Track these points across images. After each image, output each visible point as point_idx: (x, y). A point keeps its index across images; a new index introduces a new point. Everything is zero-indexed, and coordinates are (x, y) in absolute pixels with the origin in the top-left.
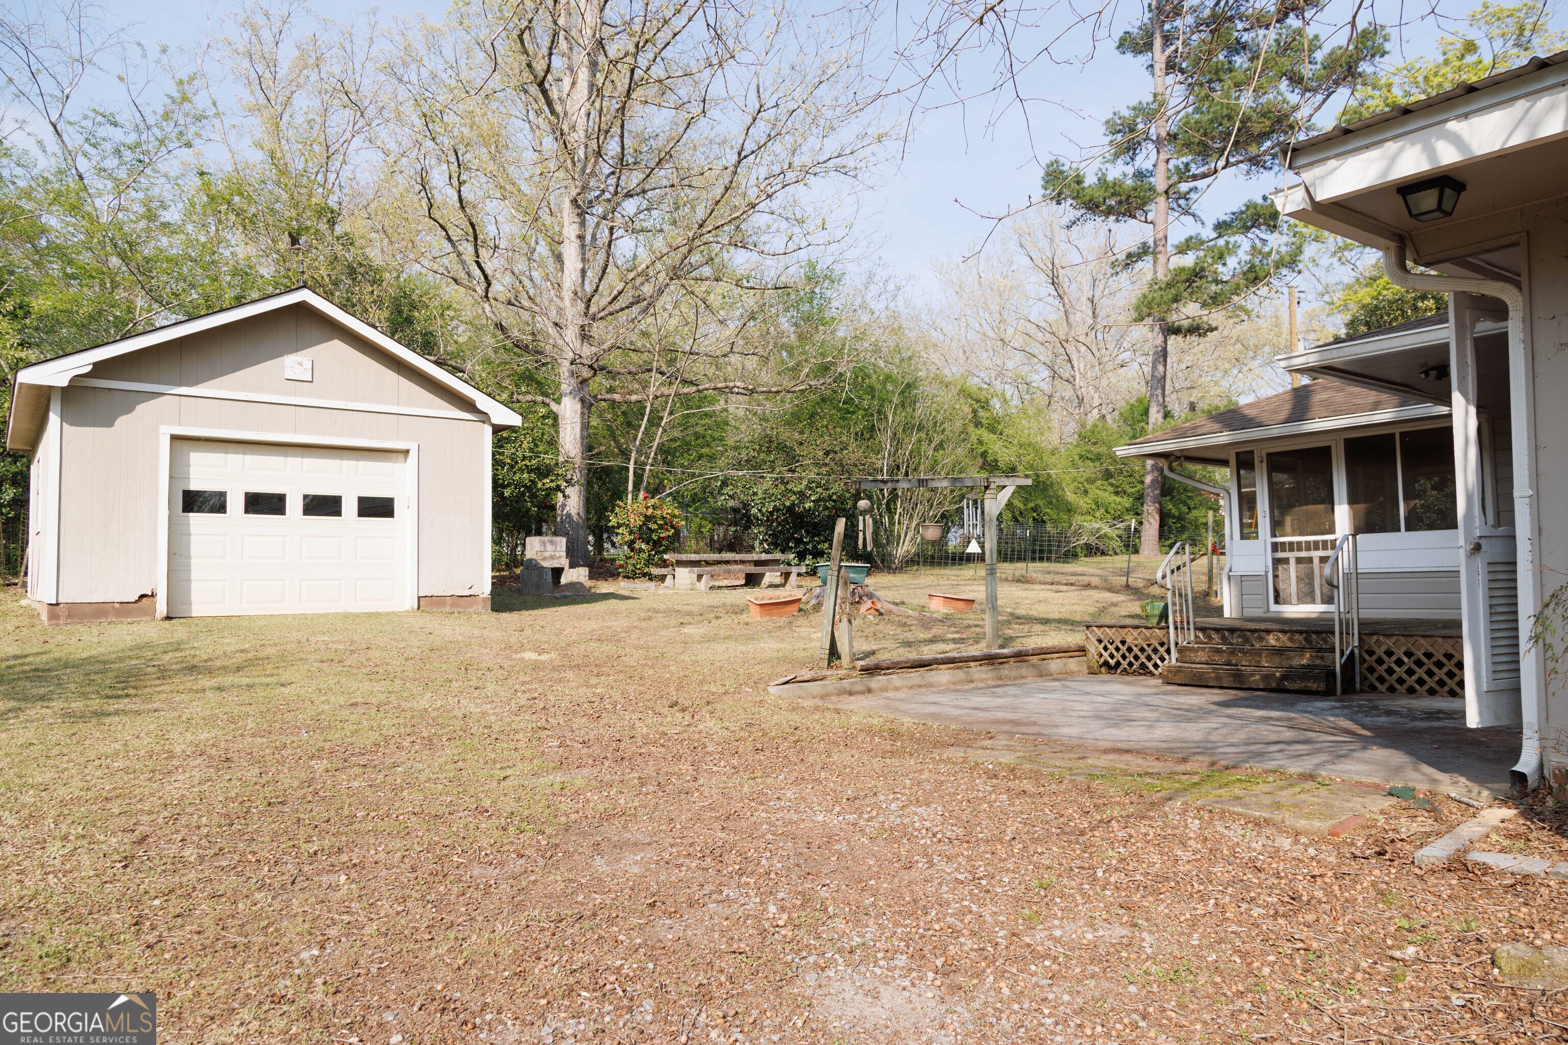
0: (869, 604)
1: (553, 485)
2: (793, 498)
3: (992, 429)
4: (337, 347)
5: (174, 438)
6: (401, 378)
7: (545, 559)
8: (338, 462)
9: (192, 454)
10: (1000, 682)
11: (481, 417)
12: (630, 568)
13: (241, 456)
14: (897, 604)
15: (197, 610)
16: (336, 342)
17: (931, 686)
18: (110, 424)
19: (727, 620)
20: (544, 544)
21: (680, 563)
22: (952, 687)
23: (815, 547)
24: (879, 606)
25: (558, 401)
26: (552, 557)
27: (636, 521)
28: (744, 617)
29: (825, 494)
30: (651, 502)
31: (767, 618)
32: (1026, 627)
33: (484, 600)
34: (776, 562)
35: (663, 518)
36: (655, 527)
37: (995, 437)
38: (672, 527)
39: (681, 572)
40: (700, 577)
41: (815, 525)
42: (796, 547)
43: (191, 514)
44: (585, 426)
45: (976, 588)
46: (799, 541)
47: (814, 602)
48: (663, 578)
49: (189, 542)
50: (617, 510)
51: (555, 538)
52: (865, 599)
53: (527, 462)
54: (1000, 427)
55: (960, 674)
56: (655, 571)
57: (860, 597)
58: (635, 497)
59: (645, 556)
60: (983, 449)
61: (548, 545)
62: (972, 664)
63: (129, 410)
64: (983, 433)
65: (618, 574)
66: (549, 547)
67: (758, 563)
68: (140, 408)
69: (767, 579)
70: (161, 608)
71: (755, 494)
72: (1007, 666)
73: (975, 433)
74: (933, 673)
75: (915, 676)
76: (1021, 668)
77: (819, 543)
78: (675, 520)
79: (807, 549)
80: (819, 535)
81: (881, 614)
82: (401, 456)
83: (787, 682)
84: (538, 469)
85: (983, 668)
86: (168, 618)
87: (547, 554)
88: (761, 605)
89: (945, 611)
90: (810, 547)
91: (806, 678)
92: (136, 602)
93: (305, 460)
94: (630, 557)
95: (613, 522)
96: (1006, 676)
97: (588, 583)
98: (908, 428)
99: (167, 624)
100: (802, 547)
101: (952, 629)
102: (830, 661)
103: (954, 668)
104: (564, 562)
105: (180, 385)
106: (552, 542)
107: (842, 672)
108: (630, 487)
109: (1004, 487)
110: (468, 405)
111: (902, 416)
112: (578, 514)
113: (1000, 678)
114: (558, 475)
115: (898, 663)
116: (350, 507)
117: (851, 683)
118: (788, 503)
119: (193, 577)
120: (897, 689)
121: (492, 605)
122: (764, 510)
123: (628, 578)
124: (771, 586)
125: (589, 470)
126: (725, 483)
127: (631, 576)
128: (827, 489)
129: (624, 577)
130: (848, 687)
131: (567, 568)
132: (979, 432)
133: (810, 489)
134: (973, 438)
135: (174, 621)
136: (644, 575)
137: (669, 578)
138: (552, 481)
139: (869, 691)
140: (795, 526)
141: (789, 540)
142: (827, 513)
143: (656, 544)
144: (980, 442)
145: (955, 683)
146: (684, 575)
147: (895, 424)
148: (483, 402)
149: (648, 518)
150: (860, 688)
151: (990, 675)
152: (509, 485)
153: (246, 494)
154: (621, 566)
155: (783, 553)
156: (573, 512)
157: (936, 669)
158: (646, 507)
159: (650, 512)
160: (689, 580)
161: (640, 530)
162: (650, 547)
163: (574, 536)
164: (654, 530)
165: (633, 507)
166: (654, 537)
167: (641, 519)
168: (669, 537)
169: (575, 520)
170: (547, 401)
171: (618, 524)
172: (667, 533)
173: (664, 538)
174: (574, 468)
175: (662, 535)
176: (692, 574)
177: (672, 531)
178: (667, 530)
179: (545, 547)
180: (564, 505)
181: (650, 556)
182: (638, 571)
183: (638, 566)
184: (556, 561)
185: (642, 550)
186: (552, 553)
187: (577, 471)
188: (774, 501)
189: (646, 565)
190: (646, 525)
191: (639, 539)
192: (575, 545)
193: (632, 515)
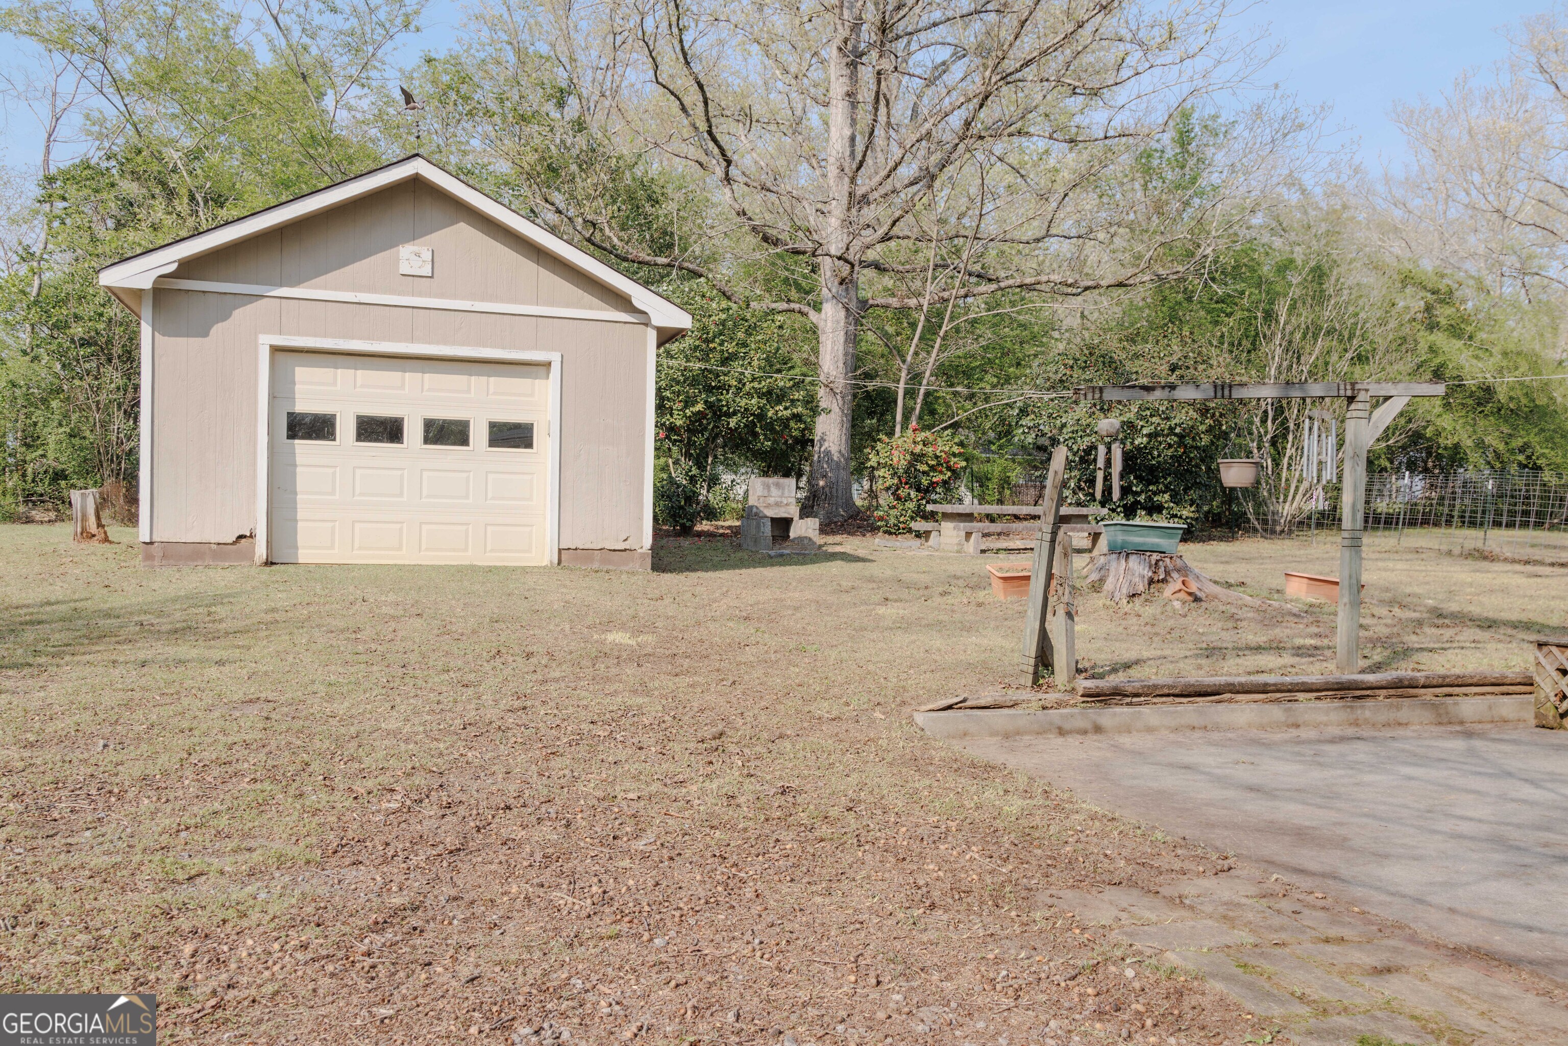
0: (1175, 584)
1: (787, 413)
3: (1455, 331)
4: (464, 230)
5: (276, 350)
6: (541, 269)
7: (769, 506)
8: (464, 378)
9: (297, 369)
10: (1350, 731)
11: (642, 318)
12: (892, 521)
13: (351, 372)
14: (1229, 585)
15: (305, 555)
16: (462, 225)
17: (1217, 728)
18: (205, 334)
19: (958, 598)
20: (768, 487)
21: (947, 516)
22: (1254, 733)
23: (1150, 499)
24: (1193, 587)
25: (817, 307)
26: (777, 504)
27: (900, 460)
28: (981, 595)
29: (1165, 425)
30: (921, 436)
31: (1014, 598)
32: (1448, 633)
33: (643, 555)
34: (1084, 518)
35: (937, 457)
36: (925, 468)
37: (1459, 344)
38: (949, 468)
39: (948, 527)
40: (968, 535)
41: (1152, 470)
43: (297, 441)
44: (853, 339)
45: (1391, 565)
47: (1094, 576)
48: (927, 534)
49: (294, 474)
50: (879, 446)
51: (782, 480)
52: (1175, 575)
53: (756, 385)
54: (1469, 329)
55: (1276, 712)
56: (919, 525)
57: (1167, 573)
58: (904, 427)
59: (911, 505)
60: (1437, 361)
61: (773, 489)
62: (1301, 696)
63: (226, 317)
64: (1439, 338)
65: (879, 528)
66: (774, 491)
68: (237, 313)
70: (261, 551)
72: (1369, 703)
73: (1425, 339)
74: (1220, 707)
75: (1188, 710)
76: (1398, 708)
77: (1155, 494)
78: (953, 460)
79: (1137, 502)
80: (1157, 482)
81: (1197, 599)
82: (542, 370)
83: (950, 707)
84: (769, 392)
85: (1319, 704)
86: (269, 563)
87: (771, 500)
88: (1005, 579)
89: (1311, 600)
91: (982, 702)
92: (234, 543)
93: (427, 376)
94: (894, 507)
95: (873, 461)
96: (1367, 721)
97: (819, 539)
98: (1313, 331)
99: (268, 569)
100: (1131, 499)
101: (1314, 629)
102: (1036, 676)
103: (1264, 701)
104: (793, 511)
105: (281, 286)
106: (777, 485)
107: (1052, 697)
108: (899, 417)
109: (1387, 398)
110: (622, 301)
111: (1305, 316)
112: (840, 452)
113: (1356, 723)
114: (793, 401)
115: (1155, 687)
116: (479, 434)
117: (1062, 716)
119: (300, 515)
120: (1150, 730)
121: (653, 564)
122: (1075, 448)
123: (890, 533)
125: (855, 396)
126: (1024, 412)
127: (893, 531)
128: (1168, 419)
129: (885, 532)
130: (1058, 722)
131: (795, 518)
132: (1432, 338)
133: (1143, 418)
134: (1423, 346)
135: (274, 567)
136: (910, 531)
137: (933, 534)
138: (786, 408)
139: (1098, 729)
142: (1170, 452)
143: (925, 491)
144: (1432, 350)
145: (1262, 727)
146: (950, 533)
147: (1289, 328)
148: (640, 296)
149: (917, 458)
150: (1080, 723)
151: (1334, 717)
153: (358, 417)
154: (881, 519)
156: (834, 449)
157: (1230, 701)
158: (915, 442)
159: (918, 449)
160: (956, 541)
161: (906, 473)
162: (920, 495)
163: (833, 480)
164: (924, 473)
165: (900, 442)
166: (925, 482)
167: (908, 457)
168: (945, 482)
169: (835, 458)
170: (805, 309)
171: (879, 463)
172: (942, 477)
173: (937, 483)
174: (835, 394)
175: (934, 479)
176: (959, 529)
177: (949, 474)
178: (941, 472)
179: (769, 491)
180: (822, 440)
181: (919, 506)
182: (901, 526)
183: (902, 519)
184: (783, 510)
185: (908, 498)
186: (779, 499)
187: (838, 397)
188: (1089, 435)
189: (912, 518)
190: (914, 466)
191: (906, 483)
192: (834, 490)
193: (896, 453)
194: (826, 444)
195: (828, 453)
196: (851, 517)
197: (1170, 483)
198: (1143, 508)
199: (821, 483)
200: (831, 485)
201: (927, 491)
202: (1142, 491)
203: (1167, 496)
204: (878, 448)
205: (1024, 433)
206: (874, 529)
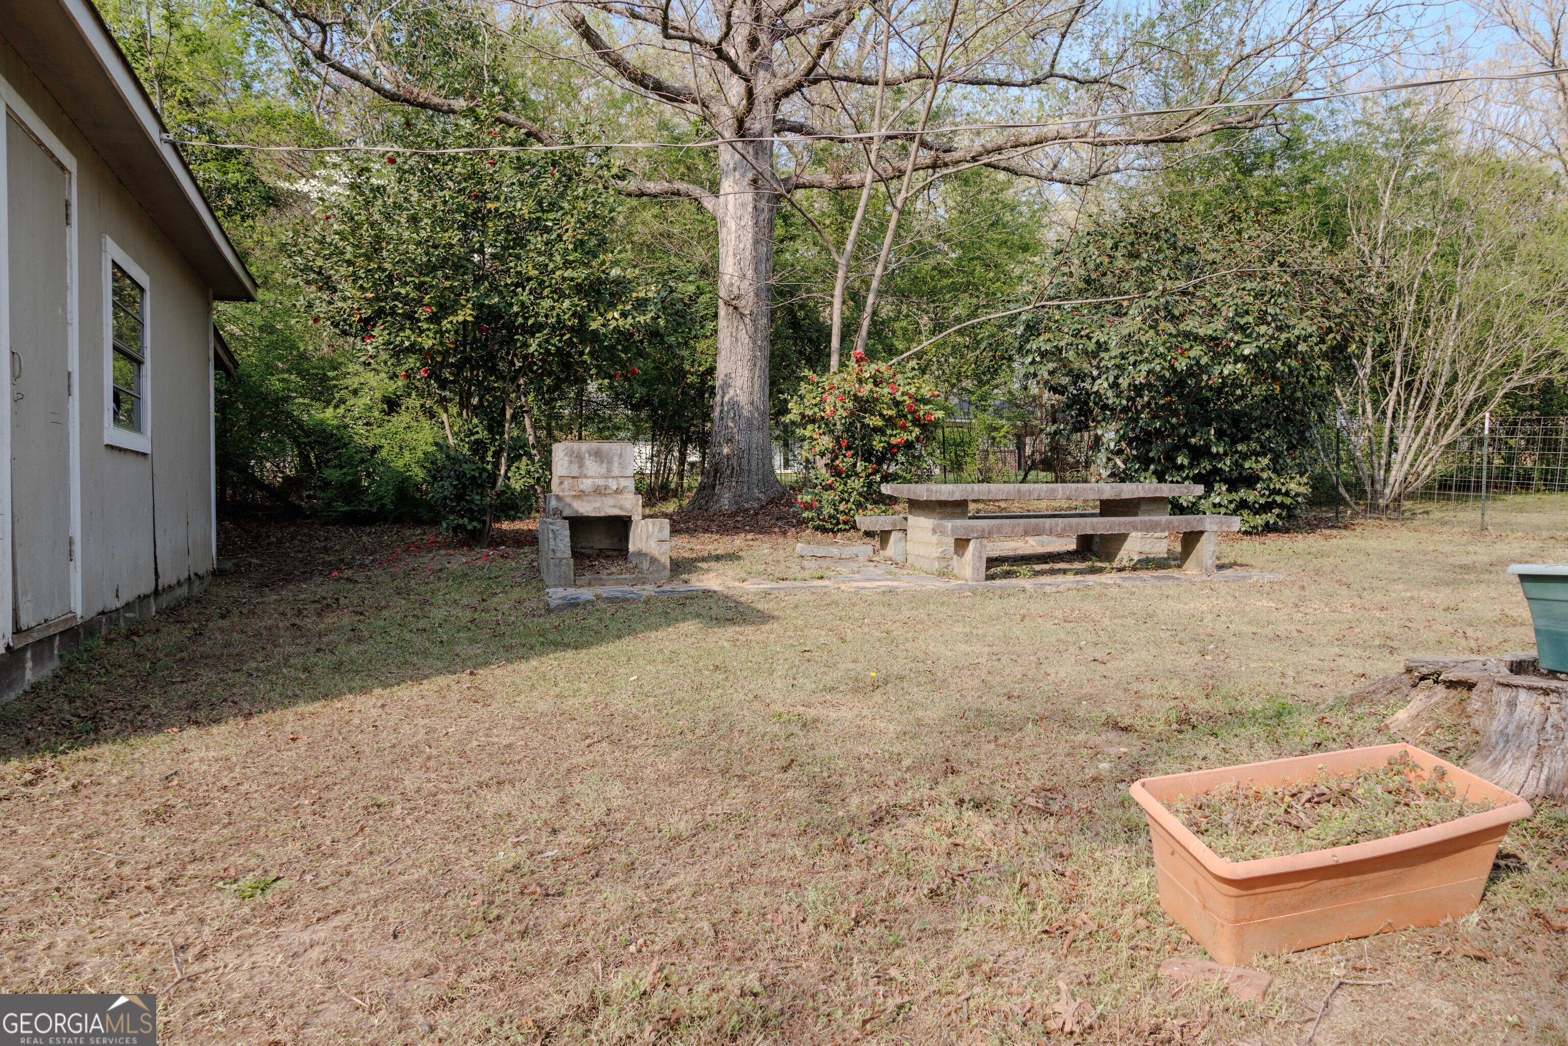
2: (1196, 351)
7: (581, 495)
12: (828, 510)
21: (919, 507)
25: (713, 187)
26: (599, 492)
27: (837, 410)
30: (870, 369)
34: (1154, 504)
35: (897, 404)
36: (876, 422)
38: (916, 422)
39: (920, 525)
40: (961, 544)
41: (1236, 418)
42: (1191, 466)
46: (1198, 454)
48: (884, 536)
50: (803, 388)
51: (606, 446)
56: (867, 520)
58: (844, 353)
59: (856, 484)
61: (590, 462)
65: (805, 521)
66: (592, 467)
67: (1109, 508)
69: (1132, 548)
71: (1102, 346)
77: (1245, 456)
78: (923, 409)
79: (1216, 471)
80: (1246, 438)
87: (587, 484)
90: (1225, 465)
94: (829, 487)
104: (630, 503)
106: (598, 455)
108: (835, 345)
112: (752, 402)
118: (1181, 365)
123: (825, 530)
124: (1147, 563)
125: (772, 319)
126: (1032, 329)
127: (829, 527)
128: (1281, 329)
129: (816, 528)
131: (636, 518)
133: (1242, 328)
136: (855, 527)
137: (894, 536)
140: (1191, 418)
141: (1176, 449)
143: (879, 461)
146: (925, 536)
149: (864, 405)
152: (539, 327)
154: (807, 507)
155: (1161, 480)
156: (743, 399)
158: (860, 381)
159: (865, 391)
160: (936, 552)
161: (847, 431)
162: (871, 468)
163: (743, 445)
164: (876, 430)
165: (836, 381)
166: (878, 444)
167: (850, 405)
168: (909, 445)
169: (745, 413)
170: (696, 191)
171: (803, 416)
172: (905, 436)
173: (897, 446)
174: (742, 315)
175: (893, 441)
176: (943, 533)
177: (917, 431)
178: (904, 428)
179: (581, 465)
180: (726, 385)
181: (870, 485)
182: (842, 517)
183: (842, 507)
184: (610, 501)
185: (852, 473)
186: (601, 482)
187: (747, 320)
188: (1147, 361)
189: (859, 505)
190: (860, 419)
191: (849, 448)
192: (745, 462)
193: (830, 399)
194: (731, 392)
195: (734, 405)
196: (772, 501)
197: (1269, 440)
198: (1225, 481)
199: (726, 450)
200: (740, 454)
201: (881, 460)
202: (1226, 454)
203: (1265, 461)
204: (802, 391)
205: (1033, 362)
206: (802, 523)
